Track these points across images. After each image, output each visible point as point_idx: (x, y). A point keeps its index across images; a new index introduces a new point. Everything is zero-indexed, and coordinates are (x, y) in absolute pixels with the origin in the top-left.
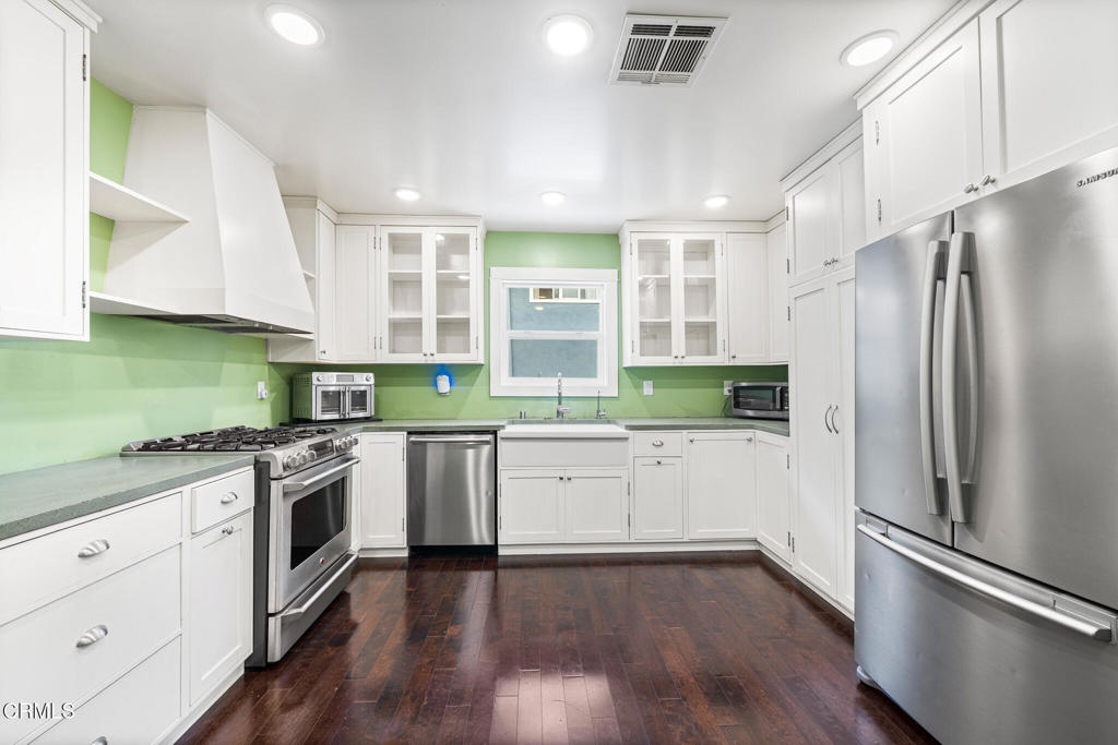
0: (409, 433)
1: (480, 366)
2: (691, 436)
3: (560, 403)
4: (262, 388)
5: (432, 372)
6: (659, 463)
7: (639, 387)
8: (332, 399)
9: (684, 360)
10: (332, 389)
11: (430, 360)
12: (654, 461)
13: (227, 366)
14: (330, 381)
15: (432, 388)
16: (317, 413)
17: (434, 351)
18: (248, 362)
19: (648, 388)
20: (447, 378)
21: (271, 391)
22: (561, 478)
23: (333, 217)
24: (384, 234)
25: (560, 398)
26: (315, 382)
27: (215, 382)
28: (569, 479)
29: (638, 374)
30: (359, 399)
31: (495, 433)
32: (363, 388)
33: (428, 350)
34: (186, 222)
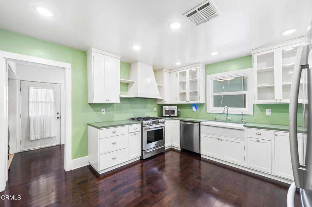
0: (180, 121)
1: (204, 104)
2: (276, 133)
3: (227, 116)
4: (155, 109)
5: (191, 106)
6: (258, 141)
7: (264, 111)
8: (167, 112)
9: (281, 101)
10: (168, 109)
11: (188, 103)
12: (256, 140)
13: (148, 105)
14: (167, 108)
15: (191, 110)
16: (164, 115)
17: (189, 100)
18: (152, 104)
19: (268, 112)
20: (195, 107)
21: (158, 110)
22: (219, 139)
23: (169, 71)
24: (178, 73)
25: (227, 114)
26: (164, 108)
27: (145, 108)
28: (222, 140)
29: (264, 107)
30: (173, 112)
31: (200, 123)
32: (174, 109)
33: (188, 100)
34: (134, 82)
